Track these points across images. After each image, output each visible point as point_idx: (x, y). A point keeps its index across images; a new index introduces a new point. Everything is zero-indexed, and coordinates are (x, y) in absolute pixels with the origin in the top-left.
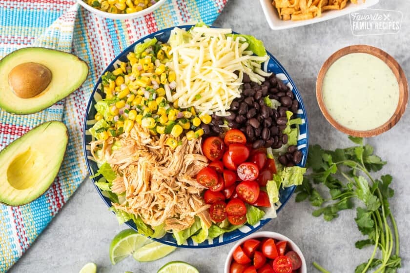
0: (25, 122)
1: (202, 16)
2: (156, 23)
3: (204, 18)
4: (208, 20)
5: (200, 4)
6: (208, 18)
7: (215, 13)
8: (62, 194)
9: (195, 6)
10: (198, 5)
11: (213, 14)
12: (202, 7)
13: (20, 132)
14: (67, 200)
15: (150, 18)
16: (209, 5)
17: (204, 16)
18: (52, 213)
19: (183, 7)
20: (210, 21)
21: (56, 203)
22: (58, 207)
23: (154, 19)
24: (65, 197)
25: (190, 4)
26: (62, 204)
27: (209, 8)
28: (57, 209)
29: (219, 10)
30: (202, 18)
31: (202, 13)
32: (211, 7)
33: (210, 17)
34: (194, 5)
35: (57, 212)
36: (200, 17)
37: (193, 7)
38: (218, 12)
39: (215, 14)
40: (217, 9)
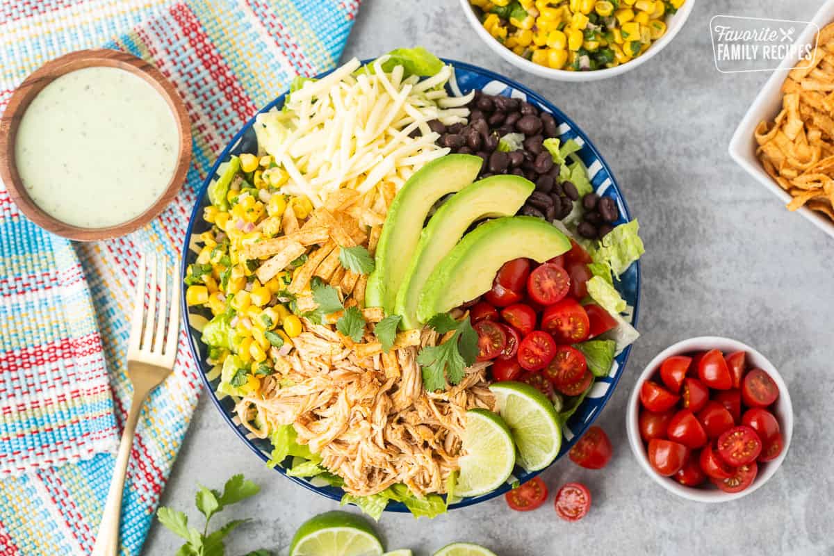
0: (29, 338)
1: (321, 36)
2: (233, 76)
3: (325, 37)
4: (334, 38)
5: (310, 14)
6: (333, 34)
7: (343, 21)
8: (156, 464)
9: (300, 21)
10: (306, 16)
11: (339, 26)
12: (315, 17)
13: (26, 360)
14: (169, 472)
15: (219, 68)
16: (326, 10)
17: (324, 33)
18: (149, 507)
19: (277, 28)
20: (339, 39)
21: (150, 486)
22: (157, 492)
23: (229, 69)
24: (162, 468)
25: (290, 20)
26: (163, 484)
27: (328, 15)
28: (157, 497)
29: (349, 14)
30: (321, 40)
31: (319, 30)
32: (331, 13)
33: (337, 32)
34: (297, 19)
35: (158, 502)
36: (317, 39)
37: (296, 24)
38: (348, 18)
39: (343, 25)
40: (345, 13)
